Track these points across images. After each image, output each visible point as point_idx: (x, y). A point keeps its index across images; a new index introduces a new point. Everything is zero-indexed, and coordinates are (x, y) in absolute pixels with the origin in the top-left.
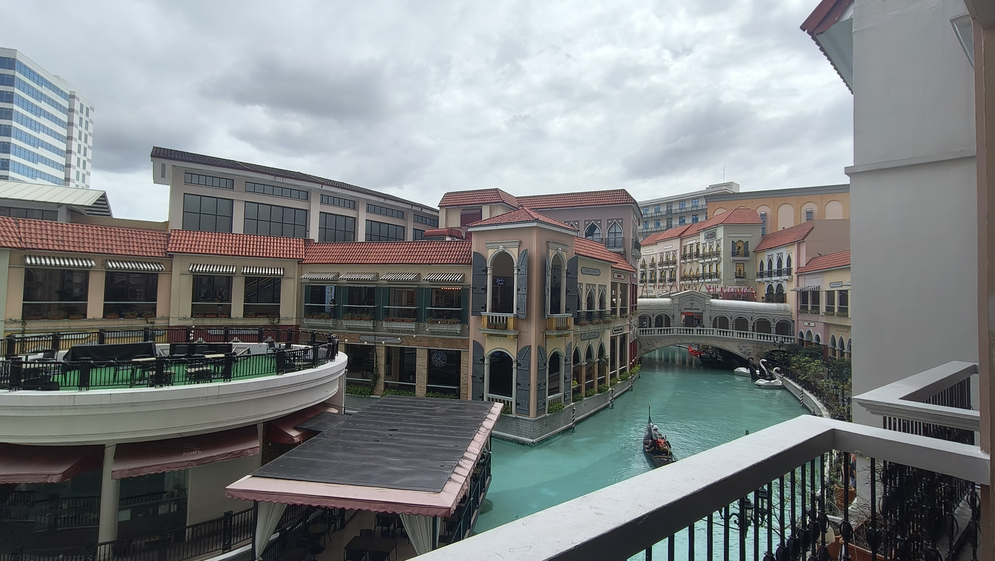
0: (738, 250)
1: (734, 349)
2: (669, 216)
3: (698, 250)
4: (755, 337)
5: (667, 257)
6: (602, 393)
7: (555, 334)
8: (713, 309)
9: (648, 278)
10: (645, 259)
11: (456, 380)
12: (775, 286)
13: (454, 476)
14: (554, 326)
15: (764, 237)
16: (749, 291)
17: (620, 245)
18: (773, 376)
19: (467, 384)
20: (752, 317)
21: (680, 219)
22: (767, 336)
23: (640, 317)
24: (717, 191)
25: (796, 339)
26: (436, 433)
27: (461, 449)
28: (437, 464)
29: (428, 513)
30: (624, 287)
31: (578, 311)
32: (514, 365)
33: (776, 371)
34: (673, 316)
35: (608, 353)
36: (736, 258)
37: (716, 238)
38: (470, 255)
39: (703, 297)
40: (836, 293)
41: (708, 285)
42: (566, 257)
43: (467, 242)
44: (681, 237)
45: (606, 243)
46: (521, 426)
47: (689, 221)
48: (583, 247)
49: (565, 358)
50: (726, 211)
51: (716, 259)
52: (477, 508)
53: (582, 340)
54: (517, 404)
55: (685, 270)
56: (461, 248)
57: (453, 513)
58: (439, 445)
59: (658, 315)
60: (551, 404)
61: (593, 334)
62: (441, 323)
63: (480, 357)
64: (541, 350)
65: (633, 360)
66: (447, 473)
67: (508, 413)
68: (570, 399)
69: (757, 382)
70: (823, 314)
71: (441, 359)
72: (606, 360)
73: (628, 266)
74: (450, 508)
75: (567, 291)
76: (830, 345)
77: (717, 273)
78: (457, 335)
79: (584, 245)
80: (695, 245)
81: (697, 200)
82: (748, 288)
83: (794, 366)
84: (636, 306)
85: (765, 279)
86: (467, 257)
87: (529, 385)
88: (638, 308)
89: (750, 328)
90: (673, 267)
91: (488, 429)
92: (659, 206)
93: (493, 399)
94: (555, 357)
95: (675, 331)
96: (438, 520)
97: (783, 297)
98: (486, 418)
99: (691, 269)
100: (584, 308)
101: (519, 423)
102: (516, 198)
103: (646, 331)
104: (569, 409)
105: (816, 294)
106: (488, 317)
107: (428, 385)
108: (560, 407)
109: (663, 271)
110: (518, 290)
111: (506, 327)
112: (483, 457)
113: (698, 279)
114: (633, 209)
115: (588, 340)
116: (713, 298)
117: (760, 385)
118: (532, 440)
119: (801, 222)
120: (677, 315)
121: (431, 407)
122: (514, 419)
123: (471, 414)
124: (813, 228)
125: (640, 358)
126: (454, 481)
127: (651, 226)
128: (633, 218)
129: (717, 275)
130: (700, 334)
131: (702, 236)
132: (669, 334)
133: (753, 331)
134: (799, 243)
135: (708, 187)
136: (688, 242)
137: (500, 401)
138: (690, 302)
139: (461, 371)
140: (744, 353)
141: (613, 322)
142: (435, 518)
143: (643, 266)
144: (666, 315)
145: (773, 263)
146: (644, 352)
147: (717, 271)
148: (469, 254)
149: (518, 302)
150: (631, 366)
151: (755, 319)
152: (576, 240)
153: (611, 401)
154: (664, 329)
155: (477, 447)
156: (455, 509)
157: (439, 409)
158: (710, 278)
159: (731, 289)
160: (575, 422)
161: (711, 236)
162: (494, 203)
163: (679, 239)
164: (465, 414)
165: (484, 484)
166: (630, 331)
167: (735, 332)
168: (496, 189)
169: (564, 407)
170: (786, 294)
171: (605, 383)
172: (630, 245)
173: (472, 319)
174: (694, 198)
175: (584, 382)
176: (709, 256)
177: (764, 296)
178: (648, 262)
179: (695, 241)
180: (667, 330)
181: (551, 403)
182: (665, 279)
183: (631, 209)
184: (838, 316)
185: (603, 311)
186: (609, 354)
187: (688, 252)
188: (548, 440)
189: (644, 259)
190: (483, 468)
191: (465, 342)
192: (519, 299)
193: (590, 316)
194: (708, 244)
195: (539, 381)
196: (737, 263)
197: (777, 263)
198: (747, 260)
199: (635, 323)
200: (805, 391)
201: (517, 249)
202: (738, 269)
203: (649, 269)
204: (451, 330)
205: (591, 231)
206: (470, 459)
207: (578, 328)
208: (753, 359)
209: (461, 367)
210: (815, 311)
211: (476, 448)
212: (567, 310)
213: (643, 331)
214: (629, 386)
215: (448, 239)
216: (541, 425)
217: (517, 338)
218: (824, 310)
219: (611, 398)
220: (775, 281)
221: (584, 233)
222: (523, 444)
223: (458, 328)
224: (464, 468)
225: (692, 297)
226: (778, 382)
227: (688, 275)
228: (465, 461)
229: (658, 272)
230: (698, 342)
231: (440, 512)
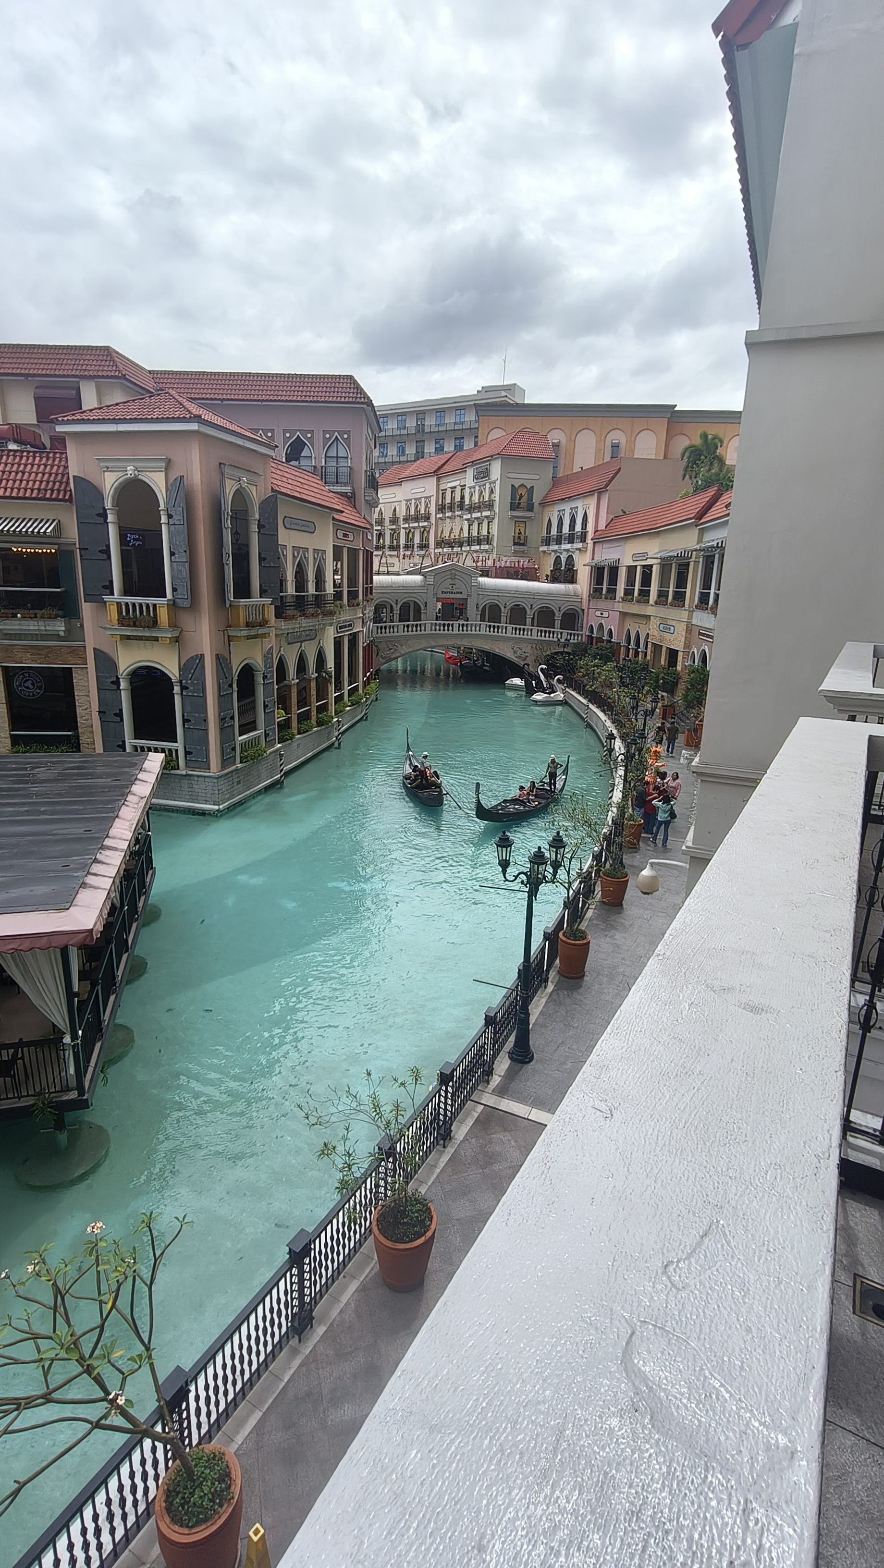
0: (520, 500)
1: (506, 651)
2: (419, 437)
3: (463, 497)
4: (534, 634)
5: (417, 507)
6: (323, 727)
7: (244, 633)
8: (481, 593)
9: (388, 543)
10: (383, 509)
11: (70, 720)
12: (564, 557)
13: (90, 880)
14: (242, 620)
15: (556, 482)
16: (530, 565)
17: (346, 481)
18: (555, 689)
19: (92, 726)
20: (532, 605)
21: (436, 443)
22: (550, 632)
23: (377, 605)
24: (492, 398)
25: (584, 636)
26: (44, 813)
27: (96, 835)
28: (57, 864)
29: (51, 943)
30: (353, 553)
31: (281, 594)
32: (177, 689)
33: (558, 680)
34: (426, 603)
35: (330, 664)
36: (515, 513)
37: (489, 479)
38: (68, 483)
39: (469, 574)
40: (639, 568)
41: (475, 555)
42: (256, 495)
43: (58, 455)
44: (438, 473)
45: (323, 475)
46: (197, 787)
47: (449, 447)
48: (285, 480)
49: (264, 674)
50: (505, 434)
51: (488, 513)
52: (137, 920)
53: (289, 644)
54: (187, 753)
55: (443, 530)
56: (46, 466)
57: (99, 936)
58: (54, 832)
59: (404, 603)
60: (244, 749)
61: (308, 633)
62: (22, 617)
63: (111, 677)
64: (222, 662)
65: (368, 674)
66: (77, 876)
67: (172, 769)
68: (275, 739)
69: (534, 696)
70: (621, 600)
71: (33, 684)
72: (327, 674)
73: (358, 519)
74: (92, 930)
75: (261, 559)
76: (623, 643)
77: (488, 536)
78: (58, 638)
79: (286, 475)
80: (459, 488)
81: (462, 411)
82: (529, 561)
83: (580, 672)
84: (371, 587)
85: (552, 548)
86: (60, 486)
87: (205, 720)
88: (374, 591)
89: (529, 621)
90: (425, 524)
91: (142, 798)
92: (404, 417)
93: (142, 749)
94: (247, 673)
95: (428, 626)
96: (71, 954)
97: (573, 575)
98: (136, 779)
99: (452, 529)
100: (291, 589)
101: (193, 782)
102: (150, 372)
103: (385, 627)
104: (274, 755)
105: (614, 570)
106: (119, 604)
107: (12, 733)
108: (260, 752)
109: (410, 531)
110: (172, 554)
111: (154, 623)
112: (137, 841)
113: (461, 545)
114: (366, 414)
115: (299, 644)
116: (481, 576)
117: (536, 701)
118: (216, 807)
119: (603, 460)
120: (431, 601)
121: (26, 769)
122: (183, 777)
123: (108, 775)
124: (620, 469)
125: (376, 671)
126: (92, 887)
127: (392, 451)
128: (366, 432)
129: (488, 540)
130: (463, 630)
131: (470, 473)
132: (419, 632)
133: (532, 625)
134: (600, 492)
135: (480, 389)
136: (448, 484)
137: (156, 750)
138: (450, 581)
139: (77, 704)
140: (519, 657)
141: (338, 612)
142: (64, 952)
143: (380, 522)
144: (415, 602)
145: (564, 523)
146: (383, 661)
147: (489, 533)
148: (65, 480)
149: (173, 578)
150: (364, 682)
151: (536, 607)
152: (273, 465)
153: (336, 737)
154: (413, 625)
155: (127, 827)
156: (101, 929)
157: (42, 773)
158: (479, 544)
159: (507, 561)
160: (284, 773)
161: (482, 476)
162: (107, 377)
163: (436, 477)
164: (93, 776)
165: (144, 882)
166: (363, 628)
167: (510, 627)
168: (107, 348)
169: (265, 752)
170: (577, 571)
171: (327, 711)
172: (362, 481)
173: (87, 609)
174: (458, 406)
175: (295, 711)
176: (478, 507)
177: (549, 573)
178: (388, 515)
179: (458, 482)
180: (417, 625)
181: (245, 746)
182: (413, 545)
183: (364, 416)
184: (638, 602)
185: (321, 595)
186: (333, 666)
187: (448, 500)
188: (242, 804)
189: (381, 509)
190: (139, 858)
191: (79, 653)
192: (176, 571)
193: (300, 603)
194: (477, 488)
195: (222, 714)
196: (517, 521)
197: (568, 523)
198: (530, 517)
199: (370, 615)
200: (591, 706)
201: (163, 474)
202: (517, 531)
203: (388, 527)
204: (46, 630)
205: (295, 451)
206: (116, 849)
207: (283, 624)
208: (528, 665)
209: (77, 698)
210: (610, 596)
211: (125, 829)
212: (263, 593)
213: (381, 628)
214: (363, 713)
215: (12, 446)
216: (231, 783)
217: (177, 641)
218: (622, 595)
219: (337, 733)
220: (565, 550)
221: (284, 455)
222: (203, 813)
223: (59, 626)
224: (108, 864)
225: (453, 573)
226: (559, 695)
227: (447, 538)
228: (108, 853)
229: (403, 532)
230: (459, 642)
231: (72, 939)
